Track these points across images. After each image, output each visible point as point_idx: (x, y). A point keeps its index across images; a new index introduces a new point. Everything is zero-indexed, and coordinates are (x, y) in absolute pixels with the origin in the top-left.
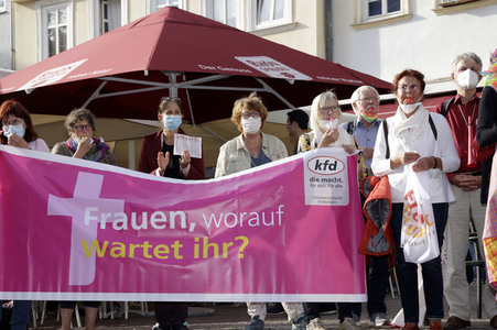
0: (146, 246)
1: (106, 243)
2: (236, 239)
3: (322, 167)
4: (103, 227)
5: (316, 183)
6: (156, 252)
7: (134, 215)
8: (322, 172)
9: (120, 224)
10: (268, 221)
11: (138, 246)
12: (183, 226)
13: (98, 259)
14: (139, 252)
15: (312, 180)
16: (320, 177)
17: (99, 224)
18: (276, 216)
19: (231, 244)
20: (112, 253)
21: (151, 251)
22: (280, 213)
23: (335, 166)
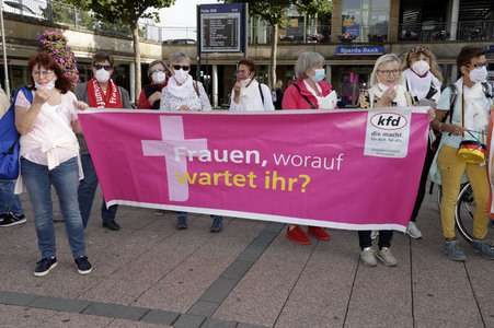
0: (227, 174)
1: (195, 174)
2: (301, 176)
3: (385, 122)
4: (191, 159)
5: (377, 137)
6: (235, 180)
7: (216, 152)
8: (385, 126)
9: (204, 158)
10: (328, 165)
11: (220, 175)
12: (257, 161)
13: (190, 185)
14: (221, 179)
15: (374, 134)
16: (382, 132)
17: (188, 158)
18: (336, 162)
19: (296, 180)
20: (200, 181)
21: (231, 179)
22: (339, 159)
23: (398, 122)
